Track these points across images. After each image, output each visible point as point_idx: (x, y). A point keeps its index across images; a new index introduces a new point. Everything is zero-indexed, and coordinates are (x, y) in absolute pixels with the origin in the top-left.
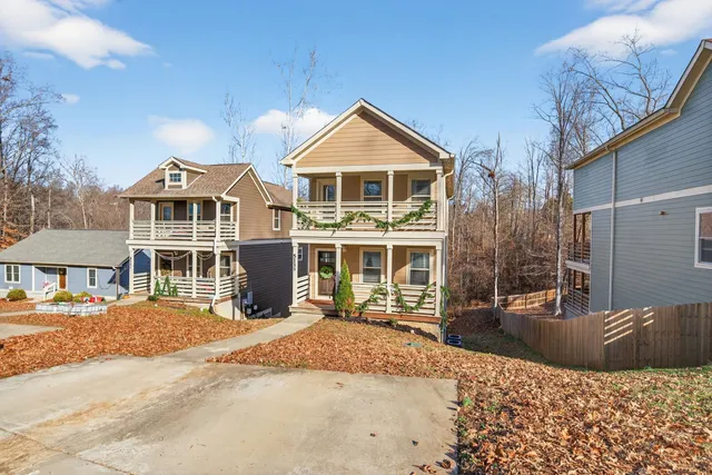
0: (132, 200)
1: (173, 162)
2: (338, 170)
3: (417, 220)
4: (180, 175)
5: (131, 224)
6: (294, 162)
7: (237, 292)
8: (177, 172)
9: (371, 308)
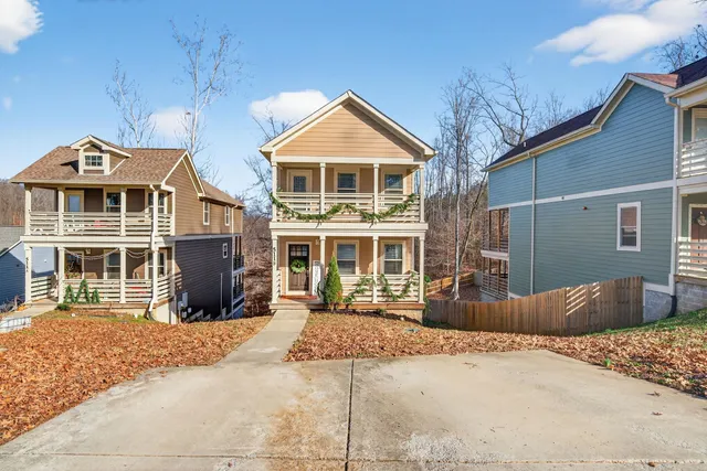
0: (29, 186)
1: (90, 142)
2: (323, 161)
3: (402, 211)
4: (100, 158)
5: (28, 217)
6: (274, 150)
7: (173, 294)
8: (98, 154)
9: (358, 299)
